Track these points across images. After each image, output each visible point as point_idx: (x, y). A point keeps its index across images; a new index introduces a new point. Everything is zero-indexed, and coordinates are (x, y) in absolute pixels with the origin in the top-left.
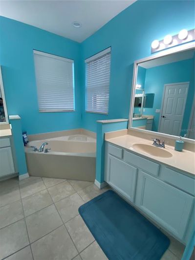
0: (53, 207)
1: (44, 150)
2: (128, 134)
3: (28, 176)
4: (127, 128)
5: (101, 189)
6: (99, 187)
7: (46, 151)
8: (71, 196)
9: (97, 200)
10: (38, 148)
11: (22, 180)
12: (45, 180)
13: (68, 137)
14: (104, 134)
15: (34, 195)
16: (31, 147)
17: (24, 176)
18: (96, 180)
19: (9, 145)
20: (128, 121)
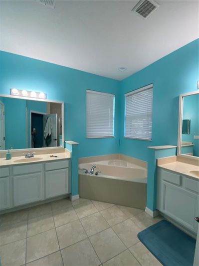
0: (111, 230)
1: (95, 173)
2: (177, 161)
3: (79, 197)
4: (176, 155)
5: (154, 218)
6: (152, 215)
7: (97, 174)
8: (125, 221)
9: (153, 229)
10: (89, 171)
11: (74, 201)
12: (96, 203)
13: (107, 162)
14: (157, 160)
15: (89, 216)
16: (83, 169)
17: (75, 197)
18: (146, 208)
19: (68, 166)
20: (177, 148)
